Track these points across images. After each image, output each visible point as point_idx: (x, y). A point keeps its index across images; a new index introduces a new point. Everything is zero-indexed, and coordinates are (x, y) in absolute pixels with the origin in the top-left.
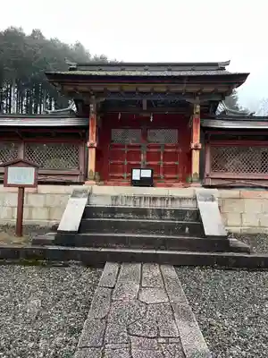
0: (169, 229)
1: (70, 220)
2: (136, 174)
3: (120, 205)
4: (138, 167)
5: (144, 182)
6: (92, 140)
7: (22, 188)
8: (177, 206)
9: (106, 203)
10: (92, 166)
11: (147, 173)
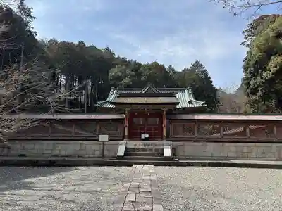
0: (153, 155)
1: (121, 153)
2: (143, 136)
3: (137, 147)
4: (144, 133)
5: (146, 139)
6: (126, 124)
7: (104, 142)
8: (157, 147)
9: (133, 147)
10: (126, 134)
11: (147, 136)
